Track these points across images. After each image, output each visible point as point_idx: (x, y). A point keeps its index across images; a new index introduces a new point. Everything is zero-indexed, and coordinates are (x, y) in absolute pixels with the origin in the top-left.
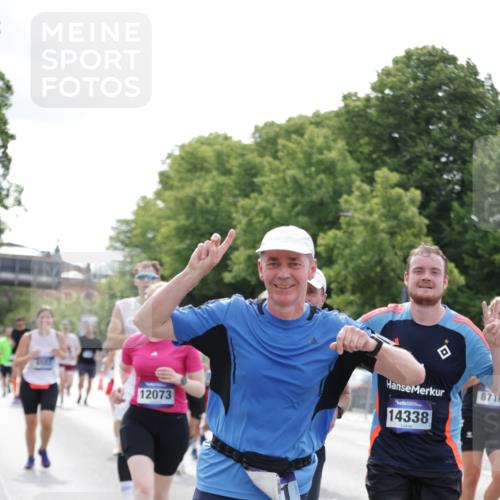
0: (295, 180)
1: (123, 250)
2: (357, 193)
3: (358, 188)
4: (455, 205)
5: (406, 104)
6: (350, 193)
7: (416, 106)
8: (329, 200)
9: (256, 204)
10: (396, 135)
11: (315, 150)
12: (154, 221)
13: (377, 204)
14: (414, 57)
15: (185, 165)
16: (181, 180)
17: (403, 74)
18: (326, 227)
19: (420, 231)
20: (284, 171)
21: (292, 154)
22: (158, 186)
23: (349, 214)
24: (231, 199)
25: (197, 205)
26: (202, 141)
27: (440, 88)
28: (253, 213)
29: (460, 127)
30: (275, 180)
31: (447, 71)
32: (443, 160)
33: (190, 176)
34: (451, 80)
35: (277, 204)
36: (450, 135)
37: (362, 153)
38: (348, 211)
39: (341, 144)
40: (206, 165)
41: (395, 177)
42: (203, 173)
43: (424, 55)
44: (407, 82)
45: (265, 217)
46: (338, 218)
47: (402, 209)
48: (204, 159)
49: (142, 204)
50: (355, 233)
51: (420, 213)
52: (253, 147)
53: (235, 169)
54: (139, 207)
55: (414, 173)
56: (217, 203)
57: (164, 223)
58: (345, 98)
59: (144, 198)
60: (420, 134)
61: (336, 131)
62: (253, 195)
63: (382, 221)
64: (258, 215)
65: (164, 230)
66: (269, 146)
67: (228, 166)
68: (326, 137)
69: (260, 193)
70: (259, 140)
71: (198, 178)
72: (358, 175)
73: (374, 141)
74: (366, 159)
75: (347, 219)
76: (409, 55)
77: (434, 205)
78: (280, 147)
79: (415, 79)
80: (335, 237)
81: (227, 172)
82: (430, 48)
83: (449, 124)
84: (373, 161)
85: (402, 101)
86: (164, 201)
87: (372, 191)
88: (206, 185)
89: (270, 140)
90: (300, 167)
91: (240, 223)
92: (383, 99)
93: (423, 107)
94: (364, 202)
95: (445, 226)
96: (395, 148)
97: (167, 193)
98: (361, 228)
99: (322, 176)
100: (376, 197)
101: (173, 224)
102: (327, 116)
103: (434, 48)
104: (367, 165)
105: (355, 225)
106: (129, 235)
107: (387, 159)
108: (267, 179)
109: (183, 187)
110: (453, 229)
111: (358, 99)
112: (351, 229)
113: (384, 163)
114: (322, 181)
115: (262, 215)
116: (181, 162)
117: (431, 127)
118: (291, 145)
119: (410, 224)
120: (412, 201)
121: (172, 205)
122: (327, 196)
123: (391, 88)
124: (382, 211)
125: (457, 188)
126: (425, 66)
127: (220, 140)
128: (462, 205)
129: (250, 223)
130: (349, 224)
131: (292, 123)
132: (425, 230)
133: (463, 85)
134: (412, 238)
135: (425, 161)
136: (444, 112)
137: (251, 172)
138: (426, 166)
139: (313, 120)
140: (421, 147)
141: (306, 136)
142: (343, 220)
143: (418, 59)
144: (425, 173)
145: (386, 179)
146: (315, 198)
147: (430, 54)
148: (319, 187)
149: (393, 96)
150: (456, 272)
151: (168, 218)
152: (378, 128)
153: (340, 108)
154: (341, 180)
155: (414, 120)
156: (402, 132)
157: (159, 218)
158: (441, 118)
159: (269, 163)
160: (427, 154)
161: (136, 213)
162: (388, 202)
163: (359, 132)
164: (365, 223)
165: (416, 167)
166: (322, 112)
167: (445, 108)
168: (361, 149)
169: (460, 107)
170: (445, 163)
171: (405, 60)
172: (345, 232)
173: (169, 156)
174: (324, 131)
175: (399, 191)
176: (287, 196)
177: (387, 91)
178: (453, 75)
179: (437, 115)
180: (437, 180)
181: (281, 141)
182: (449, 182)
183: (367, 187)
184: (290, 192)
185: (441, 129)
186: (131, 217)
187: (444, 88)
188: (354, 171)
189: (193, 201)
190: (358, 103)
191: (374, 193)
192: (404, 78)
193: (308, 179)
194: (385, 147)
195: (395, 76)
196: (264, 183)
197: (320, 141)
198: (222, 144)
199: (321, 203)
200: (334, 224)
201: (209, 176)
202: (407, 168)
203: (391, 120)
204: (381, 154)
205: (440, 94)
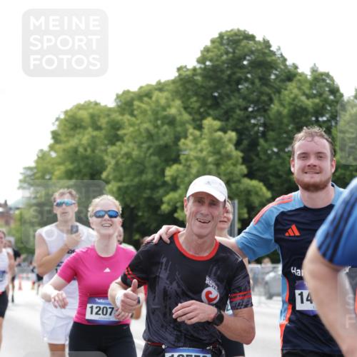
0: (148, 131)
1: (29, 189)
2: (191, 137)
3: (192, 134)
4: (261, 141)
5: (222, 71)
6: (186, 137)
7: (229, 72)
8: (171, 144)
9: (121, 149)
10: (216, 94)
11: (159, 108)
12: (50, 167)
13: (205, 144)
14: (225, 37)
15: (68, 125)
16: (67, 136)
17: (219, 50)
18: (171, 163)
19: (237, 161)
20: (139, 125)
21: (144, 112)
22: (52, 141)
23: (187, 153)
24: (103, 148)
25: (79, 153)
26: (80, 107)
27: (245, 59)
28: (119, 156)
29: (261, 85)
30: (132, 132)
31: (250, 46)
32: (250, 109)
33: (72, 132)
34: (252, 52)
35: (136, 148)
36: (254, 91)
37: (193, 108)
38: (186, 150)
39: (178, 103)
40: (83, 124)
41: (217, 124)
42: (82, 130)
43: (232, 36)
44: (222, 55)
45: (128, 158)
46: (179, 156)
47: (223, 147)
48: (82, 120)
49: (40, 155)
50: (192, 166)
51: (236, 149)
52: (116, 109)
53: (104, 126)
54: (39, 158)
55: (231, 120)
56: (93, 151)
57: (56, 167)
58: (179, 69)
59: (41, 151)
60: (232, 92)
61: (174, 94)
62: (119, 143)
63: (210, 156)
64: (122, 158)
65: (57, 173)
66: (127, 107)
67: (99, 124)
68: (167, 99)
69: (123, 141)
70: (119, 104)
71: (79, 134)
72: (190, 124)
73: (201, 99)
74: (196, 113)
75: (185, 157)
76: (221, 36)
77: (245, 142)
78: (135, 107)
79: (227, 53)
80: (178, 170)
81: (98, 128)
82: (236, 31)
83: (253, 83)
84: (200, 114)
85: (218, 70)
86: (56, 152)
87: (201, 135)
88: (84, 138)
89: (128, 103)
90: (150, 121)
91: (110, 163)
92: (205, 69)
93: (234, 73)
94: (196, 143)
95: (254, 157)
96: (216, 103)
97: (58, 146)
98: (195, 162)
99: (166, 127)
100: (204, 138)
101: (62, 168)
102: (166, 84)
103: (239, 30)
104: (197, 117)
105: (191, 160)
106: (32, 178)
107: (211, 112)
108: (127, 131)
109: (68, 141)
110: (261, 159)
111: (188, 70)
112: (188, 163)
113: (209, 115)
114: (166, 130)
115: (125, 157)
116: (66, 123)
117: (240, 87)
118: (144, 106)
119: (229, 157)
120: (230, 140)
121: (61, 154)
122: (170, 141)
123: (211, 61)
124: (210, 149)
125: (261, 129)
126: (233, 44)
127: (92, 105)
128: (266, 141)
129: (117, 164)
130: (187, 160)
131: (143, 89)
132: (240, 160)
133: (261, 55)
134: (232, 167)
135: (238, 111)
136: (249, 76)
137: (115, 126)
138: (239, 115)
139: (156, 87)
140: (233, 102)
141: (154, 99)
142: (182, 158)
143: (228, 39)
144: (238, 120)
145: (211, 125)
146: (161, 142)
147: (236, 35)
148: (164, 134)
149: (213, 66)
150: (264, 189)
151: (59, 164)
152: (203, 89)
153: (176, 77)
154: (179, 129)
155: (228, 82)
156: (220, 91)
157: (53, 164)
158: (247, 80)
159: (128, 120)
160: (239, 106)
161: (37, 162)
162: (213, 142)
163: (190, 93)
164: (198, 159)
165: (232, 116)
166: (163, 81)
167: (248, 73)
168: (191, 106)
169: (259, 71)
170: (252, 112)
171: (219, 40)
172: (185, 166)
173: (57, 119)
174: (165, 94)
175: (220, 133)
176: (142, 143)
177: (208, 63)
178: (254, 49)
179: (243, 78)
180: (247, 124)
181: (136, 103)
182: (255, 125)
183: (197, 133)
184: (145, 139)
185: (247, 88)
186: (33, 165)
187: (248, 58)
188: (187, 122)
189: (75, 151)
190: (188, 73)
191: (203, 136)
192: (219, 53)
193: (156, 130)
194: (209, 103)
195: (212, 52)
196: (125, 135)
197: (163, 102)
198: (93, 108)
199: (166, 146)
200: (176, 160)
201: (87, 132)
202: (226, 116)
203: (212, 83)
204: (206, 108)
205: (245, 63)
